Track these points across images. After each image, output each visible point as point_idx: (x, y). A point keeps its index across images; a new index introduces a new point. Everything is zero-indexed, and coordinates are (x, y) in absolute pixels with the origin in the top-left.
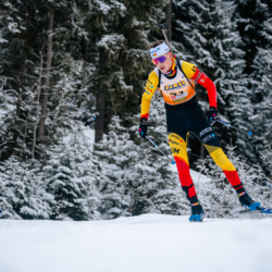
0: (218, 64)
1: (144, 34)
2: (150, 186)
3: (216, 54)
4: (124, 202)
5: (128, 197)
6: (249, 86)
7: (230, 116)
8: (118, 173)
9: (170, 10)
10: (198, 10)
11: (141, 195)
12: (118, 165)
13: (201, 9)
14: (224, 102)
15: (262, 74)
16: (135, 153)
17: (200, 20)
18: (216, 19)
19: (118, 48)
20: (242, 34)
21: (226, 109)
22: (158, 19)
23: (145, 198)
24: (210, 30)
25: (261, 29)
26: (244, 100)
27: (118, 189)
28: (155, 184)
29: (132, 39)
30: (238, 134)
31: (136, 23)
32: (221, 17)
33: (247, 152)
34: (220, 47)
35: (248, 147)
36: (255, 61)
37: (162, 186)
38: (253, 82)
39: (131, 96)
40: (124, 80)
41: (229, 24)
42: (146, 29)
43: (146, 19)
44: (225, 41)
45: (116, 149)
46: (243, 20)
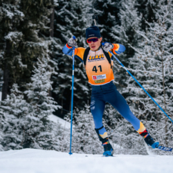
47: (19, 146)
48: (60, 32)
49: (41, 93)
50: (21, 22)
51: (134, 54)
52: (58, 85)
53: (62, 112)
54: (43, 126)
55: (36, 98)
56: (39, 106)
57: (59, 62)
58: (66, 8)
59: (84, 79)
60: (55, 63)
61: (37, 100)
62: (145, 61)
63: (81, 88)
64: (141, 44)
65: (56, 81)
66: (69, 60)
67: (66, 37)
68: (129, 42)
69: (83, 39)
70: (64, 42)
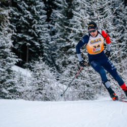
48: (17, 3)
49: (5, 50)
51: (73, 17)
52: (17, 42)
54: (8, 75)
55: (2, 54)
56: (5, 60)
57: (17, 25)
59: (36, 37)
60: (14, 26)
61: (2, 55)
62: (81, 21)
63: (34, 43)
64: (78, 9)
65: (15, 40)
66: (24, 24)
67: (21, 6)
68: (68, 8)
69: (34, 6)
70: (20, 10)
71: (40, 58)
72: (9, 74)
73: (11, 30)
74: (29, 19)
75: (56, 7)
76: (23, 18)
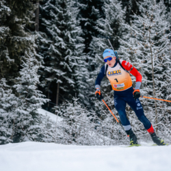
0: (68, 46)
1: (22, 27)
2: (25, 123)
3: (67, 40)
4: (8, 133)
5: (11, 130)
6: (87, 60)
7: (75, 79)
8: (5, 114)
9: (38, 12)
10: (56, 12)
11: (19, 128)
12: (4, 109)
13: (58, 12)
14: (71, 70)
15: (95, 53)
16: (16, 102)
17: (57, 19)
18: (67, 18)
19: (5, 35)
20: (83, 28)
21: (73, 75)
22: (31, 17)
23: (21, 130)
24: (63, 25)
25: (95, 25)
26: (84, 69)
27: (4, 124)
28: (28, 121)
29: (14, 30)
30: (80, 90)
31: (17, 20)
32: (70, 17)
33: (85, 102)
34: (69, 36)
35: (86, 99)
36: (91, 45)
37: (32, 123)
38: (90, 58)
39: (13, 66)
40: (9, 56)
41: (75, 22)
42: (23, 24)
43: (23, 17)
44: (72, 32)
45: (3, 99)
46: (83, 19)
47: (9, 139)
48: (45, 27)
49: (30, 87)
50: (8, 17)
51: (119, 47)
53: (48, 105)
55: (25, 92)
56: (28, 99)
57: (45, 56)
58: (51, 2)
59: (70, 72)
60: (41, 57)
61: (26, 94)
62: (130, 53)
63: (67, 81)
64: (126, 37)
65: (43, 74)
66: (55, 54)
67: (51, 31)
68: (114, 35)
69: (69, 32)
70: (49, 36)
71: (74, 99)
72: (33, 118)
73: (38, 62)
74: (61, 48)
75: (97, 34)
76: (53, 47)
